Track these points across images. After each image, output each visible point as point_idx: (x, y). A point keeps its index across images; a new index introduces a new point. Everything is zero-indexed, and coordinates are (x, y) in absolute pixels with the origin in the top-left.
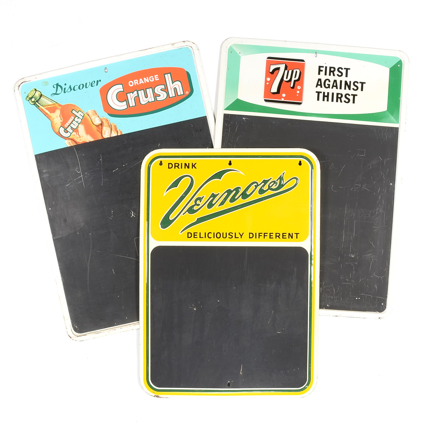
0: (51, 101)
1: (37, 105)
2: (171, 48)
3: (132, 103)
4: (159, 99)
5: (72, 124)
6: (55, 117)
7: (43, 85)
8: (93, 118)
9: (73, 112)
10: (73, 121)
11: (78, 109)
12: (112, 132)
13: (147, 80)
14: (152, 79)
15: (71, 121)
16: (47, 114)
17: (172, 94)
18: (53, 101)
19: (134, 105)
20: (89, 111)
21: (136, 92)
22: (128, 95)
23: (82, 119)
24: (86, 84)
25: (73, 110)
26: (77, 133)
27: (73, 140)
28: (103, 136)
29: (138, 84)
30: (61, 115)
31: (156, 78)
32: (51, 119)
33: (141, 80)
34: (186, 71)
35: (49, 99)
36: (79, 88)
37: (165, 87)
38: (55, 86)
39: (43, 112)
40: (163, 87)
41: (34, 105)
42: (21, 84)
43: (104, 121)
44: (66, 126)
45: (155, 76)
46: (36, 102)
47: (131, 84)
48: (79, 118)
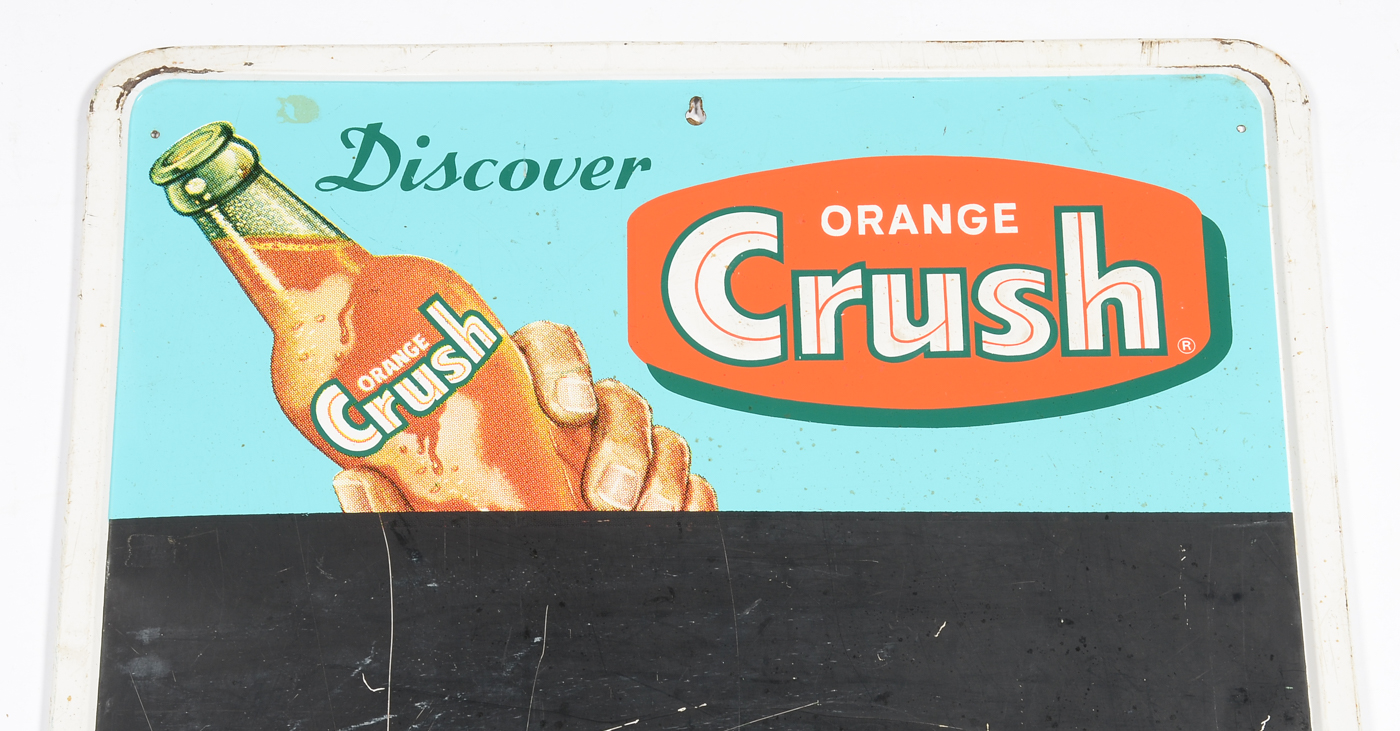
0: (311, 217)
1: (213, 221)
2: (1135, 64)
3: (818, 336)
4: (993, 343)
5: (406, 381)
6: (308, 317)
7: (281, 113)
8: (548, 370)
9: (430, 310)
10: (415, 365)
11: (467, 298)
12: (656, 482)
13: (938, 219)
14: (975, 220)
15: (407, 360)
16: (265, 288)
17: (1085, 332)
18: (318, 222)
19: (829, 348)
20: (533, 325)
21: (854, 277)
22: (806, 283)
23: (475, 367)
24: (555, 165)
25: (437, 304)
26: (427, 442)
27: (386, 477)
28: (592, 495)
29: (878, 231)
30: (351, 312)
31: (999, 218)
32: (283, 324)
33: (902, 209)
34: (1205, 219)
35: (298, 206)
36: (505, 179)
37: (1047, 283)
38: (357, 138)
39: (241, 273)
40: (1035, 280)
41: (190, 219)
42: (144, 76)
43: (616, 405)
44: (367, 384)
45: (998, 207)
46: (211, 203)
47: (836, 221)
48: (459, 352)
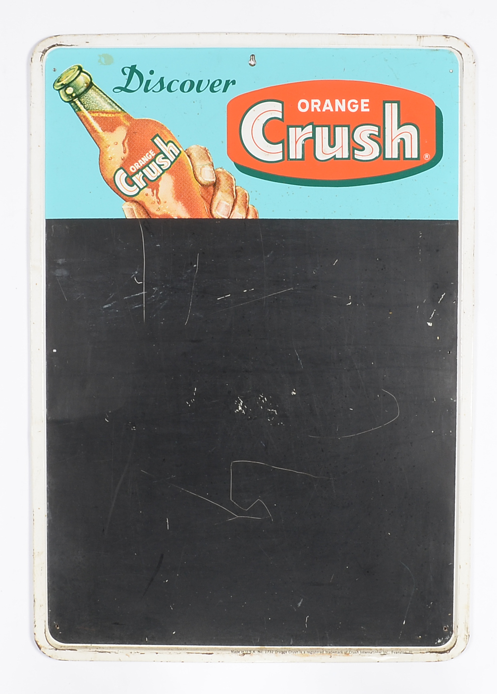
0: (112, 103)
1: (76, 104)
2: (413, 44)
3: (296, 152)
4: (358, 155)
5: (147, 168)
6: (111, 143)
7: (100, 61)
8: (198, 164)
9: (155, 140)
10: (150, 162)
11: (168, 136)
12: (236, 207)
13: (341, 106)
14: (354, 106)
15: (147, 160)
16: (96, 131)
17: (392, 152)
18: (114, 105)
19: (300, 156)
20: (192, 147)
21: (309, 128)
22: (292, 130)
23: (172, 163)
24: (200, 82)
25: (158, 138)
26: (155, 192)
27: (141, 205)
28: (213, 212)
29: (319, 110)
30: (127, 141)
31: (363, 105)
32: (103, 145)
33: (328, 101)
34: (436, 106)
35: (107, 99)
36: (182, 88)
37: (379, 132)
38: (127, 71)
39: (87, 125)
40: (374, 130)
41: (68, 104)
42: (50, 48)
43: (223, 178)
44: (133, 169)
45: (363, 101)
46: (75, 97)
47: (303, 105)
48: (166, 157)
